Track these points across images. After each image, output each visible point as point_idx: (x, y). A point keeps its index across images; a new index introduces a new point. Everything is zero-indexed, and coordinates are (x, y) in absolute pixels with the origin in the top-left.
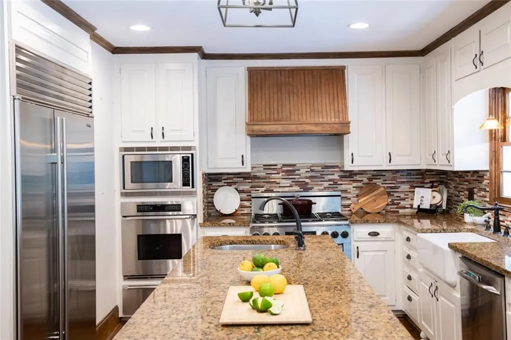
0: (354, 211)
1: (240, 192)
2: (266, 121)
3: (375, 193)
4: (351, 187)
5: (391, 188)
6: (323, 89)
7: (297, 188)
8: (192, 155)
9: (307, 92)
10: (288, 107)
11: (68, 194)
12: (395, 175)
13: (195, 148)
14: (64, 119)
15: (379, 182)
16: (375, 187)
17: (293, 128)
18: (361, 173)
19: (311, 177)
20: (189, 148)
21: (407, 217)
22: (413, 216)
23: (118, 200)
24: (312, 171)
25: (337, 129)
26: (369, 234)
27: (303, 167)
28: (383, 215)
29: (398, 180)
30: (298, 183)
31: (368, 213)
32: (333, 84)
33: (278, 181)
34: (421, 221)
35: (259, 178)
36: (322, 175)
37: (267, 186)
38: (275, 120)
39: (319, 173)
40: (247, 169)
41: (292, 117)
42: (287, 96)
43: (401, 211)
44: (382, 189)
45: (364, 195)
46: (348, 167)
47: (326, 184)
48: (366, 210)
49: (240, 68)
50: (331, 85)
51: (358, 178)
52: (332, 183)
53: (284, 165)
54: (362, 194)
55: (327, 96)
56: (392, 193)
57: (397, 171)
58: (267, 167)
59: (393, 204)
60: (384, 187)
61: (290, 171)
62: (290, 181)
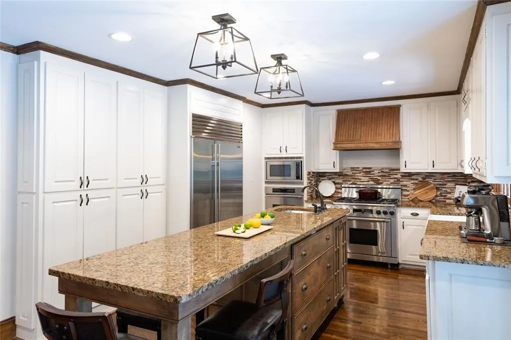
0: (411, 199)
1: (335, 184)
2: (345, 141)
3: (428, 187)
4: (409, 183)
5: (440, 185)
6: (384, 120)
7: (372, 183)
8: (301, 161)
9: (373, 123)
10: (360, 132)
11: (221, 181)
12: (443, 176)
13: (302, 158)
14: (220, 145)
15: (431, 181)
16: (428, 184)
17: (362, 146)
18: (418, 174)
19: (381, 176)
20: (299, 158)
21: (452, 206)
23: (264, 185)
24: (383, 172)
25: (391, 146)
26: (411, 214)
27: (377, 170)
28: (433, 203)
29: (445, 180)
30: (373, 180)
31: (422, 201)
32: (391, 117)
33: (360, 178)
34: (460, 208)
35: (348, 175)
36: (389, 175)
37: (353, 181)
38: (350, 141)
39: (388, 173)
40: (337, 170)
41: (362, 139)
42: (360, 126)
43: (448, 201)
44: (433, 185)
45: (419, 188)
46: (403, 170)
47: (392, 181)
48: (420, 199)
49: (333, 110)
50: (389, 118)
51: (414, 177)
52: (396, 180)
53: (364, 168)
54: (418, 188)
55: (386, 125)
56: (440, 189)
58: (353, 169)
59: (441, 196)
60: (434, 184)
61: (368, 172)
62: (368, 178)
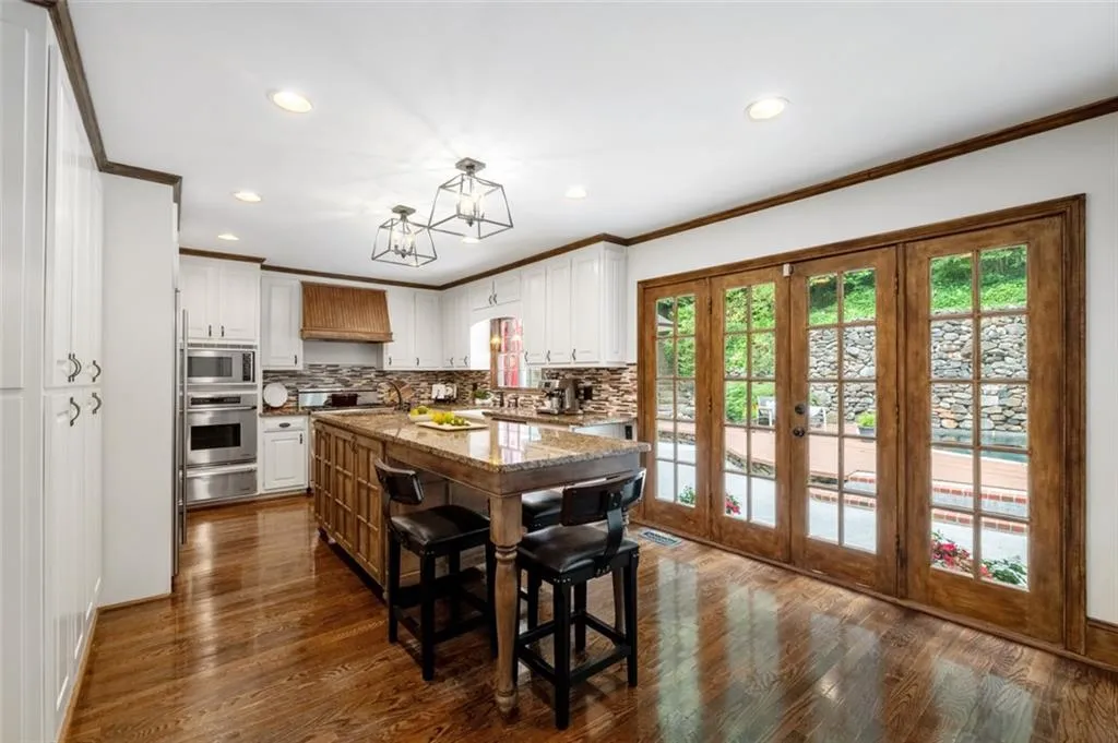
1: (288, 388)
4: (384, 383)
5: (415, 385)
7: (341, 385)
8: (253, 353)
13: (256, 347)
15: (406, 380)
18: (395, 373)
19: (351, 376)
20: (251, 347)
22: (429, 406)
24: (353, 371)
27: (345, 368)
29: (420, 379)
30: (340, 381)
33: (322, 378)
35: (306, 376)
36: (361, 375)
37: (312, 383)
39: (358, 373)
40: (300, 367)
43: (422, 402)
46: (386, 368)
47: (364, 382)
49: (295, 281)
51: (391, 376)
52: (369, 380)
53: (328, 366)
56: (415, 389)
57: (422, 372)
58: (314, 366)
59: (415, 396)
61: (334, 370)
62: (332, 380)
